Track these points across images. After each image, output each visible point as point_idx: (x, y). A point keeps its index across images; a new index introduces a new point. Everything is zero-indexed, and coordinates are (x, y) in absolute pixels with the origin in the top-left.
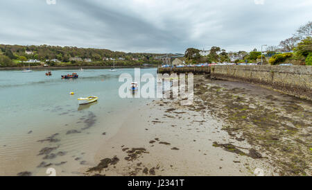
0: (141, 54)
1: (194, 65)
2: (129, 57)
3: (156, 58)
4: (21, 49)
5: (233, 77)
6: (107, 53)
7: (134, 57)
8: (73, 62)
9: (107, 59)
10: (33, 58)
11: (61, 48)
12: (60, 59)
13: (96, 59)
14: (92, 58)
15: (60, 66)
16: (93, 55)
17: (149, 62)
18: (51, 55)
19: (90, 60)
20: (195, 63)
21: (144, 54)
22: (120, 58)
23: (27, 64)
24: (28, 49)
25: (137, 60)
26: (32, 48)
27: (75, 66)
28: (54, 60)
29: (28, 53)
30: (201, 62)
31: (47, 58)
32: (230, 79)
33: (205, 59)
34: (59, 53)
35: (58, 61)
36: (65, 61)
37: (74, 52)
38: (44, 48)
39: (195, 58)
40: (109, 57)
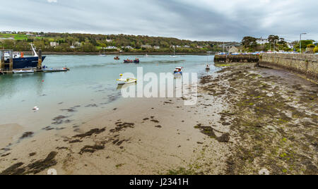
0: (206, 42)
1: (249, 53)
2: (194, 45)
3: (220, 46)
4: (102, 38)
5: (277, 65)
6: (174, 41)
7: (199, 45)
8: (144, 49)
9: (174, 47)
10: (111, 45)
11: (134, 37)
12: (133, 46)
13: (164, 46)
14: (160, 46)
15: (132, 52)
16: (161, 43)
17: (212, 50)
18: (126, 43)
19: (158, 48)
20: (251, 51)
21: (209, 42)
22: (186, 46)
23: (106, 50)
24: (108, 37)
25: (201, 48)
26: (112, 37)
27: (145, 52)
28: (128, 47)
29: (108, 41)
30: (257, 50)
31: (122, 45)
32: (274, 67)
33: (262, 47)
34: (132, 41)
35: (131, 48)
36: (136, 48)
37: (145, 39)
38: (121, 37)
39: (252, 46)
40: (175, 45)
